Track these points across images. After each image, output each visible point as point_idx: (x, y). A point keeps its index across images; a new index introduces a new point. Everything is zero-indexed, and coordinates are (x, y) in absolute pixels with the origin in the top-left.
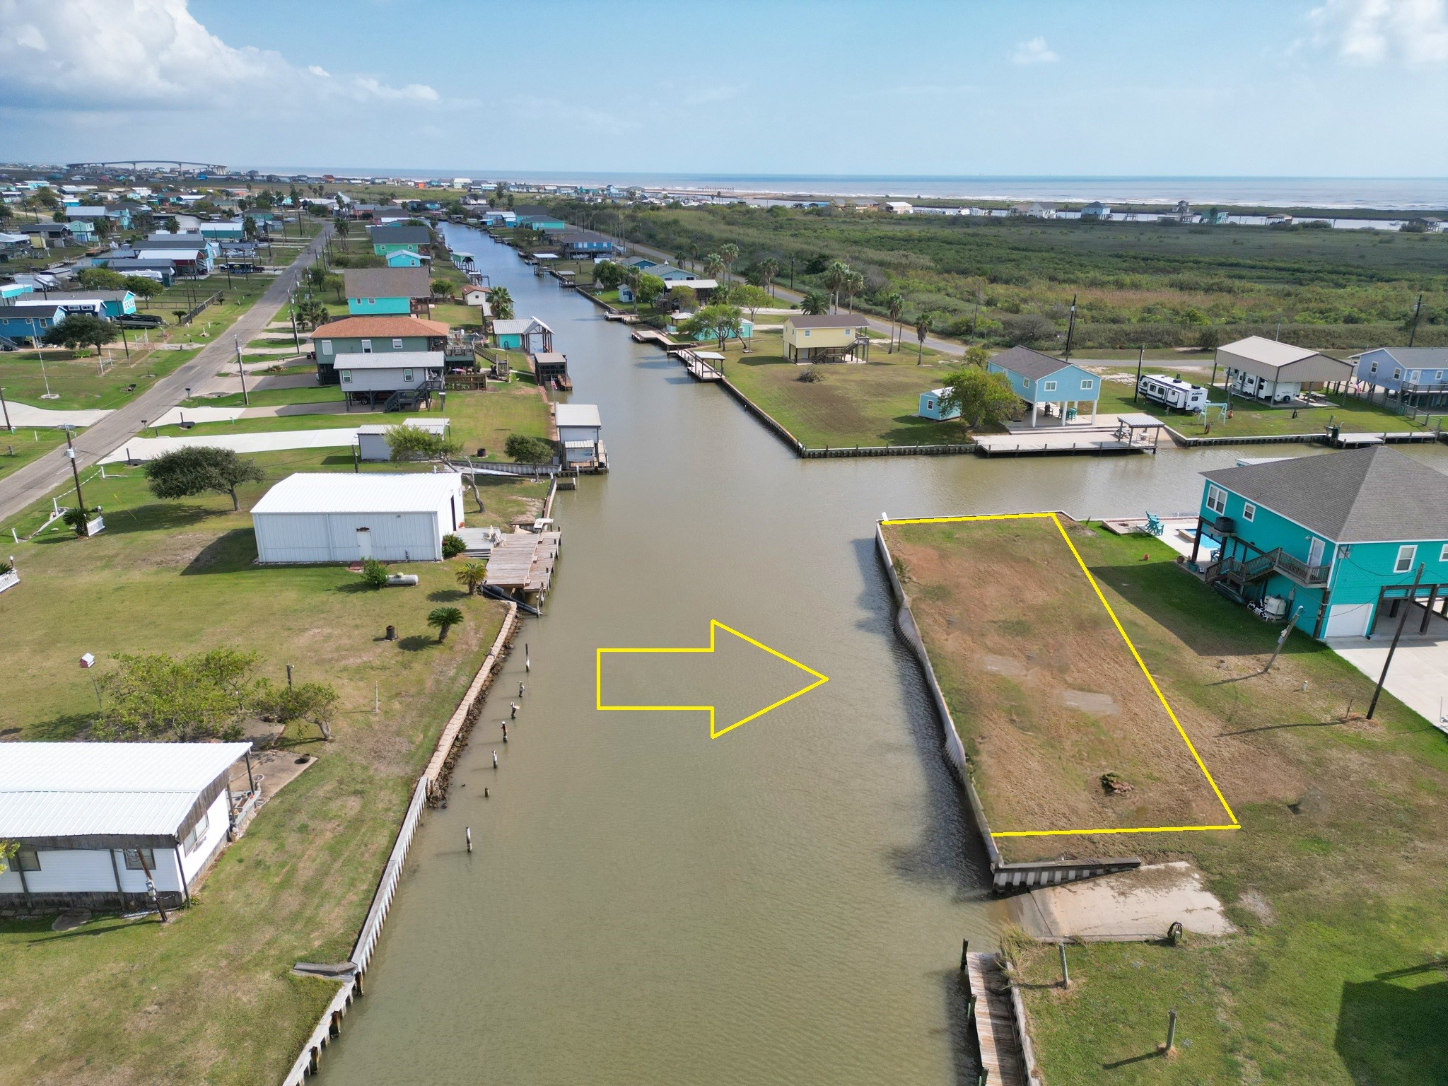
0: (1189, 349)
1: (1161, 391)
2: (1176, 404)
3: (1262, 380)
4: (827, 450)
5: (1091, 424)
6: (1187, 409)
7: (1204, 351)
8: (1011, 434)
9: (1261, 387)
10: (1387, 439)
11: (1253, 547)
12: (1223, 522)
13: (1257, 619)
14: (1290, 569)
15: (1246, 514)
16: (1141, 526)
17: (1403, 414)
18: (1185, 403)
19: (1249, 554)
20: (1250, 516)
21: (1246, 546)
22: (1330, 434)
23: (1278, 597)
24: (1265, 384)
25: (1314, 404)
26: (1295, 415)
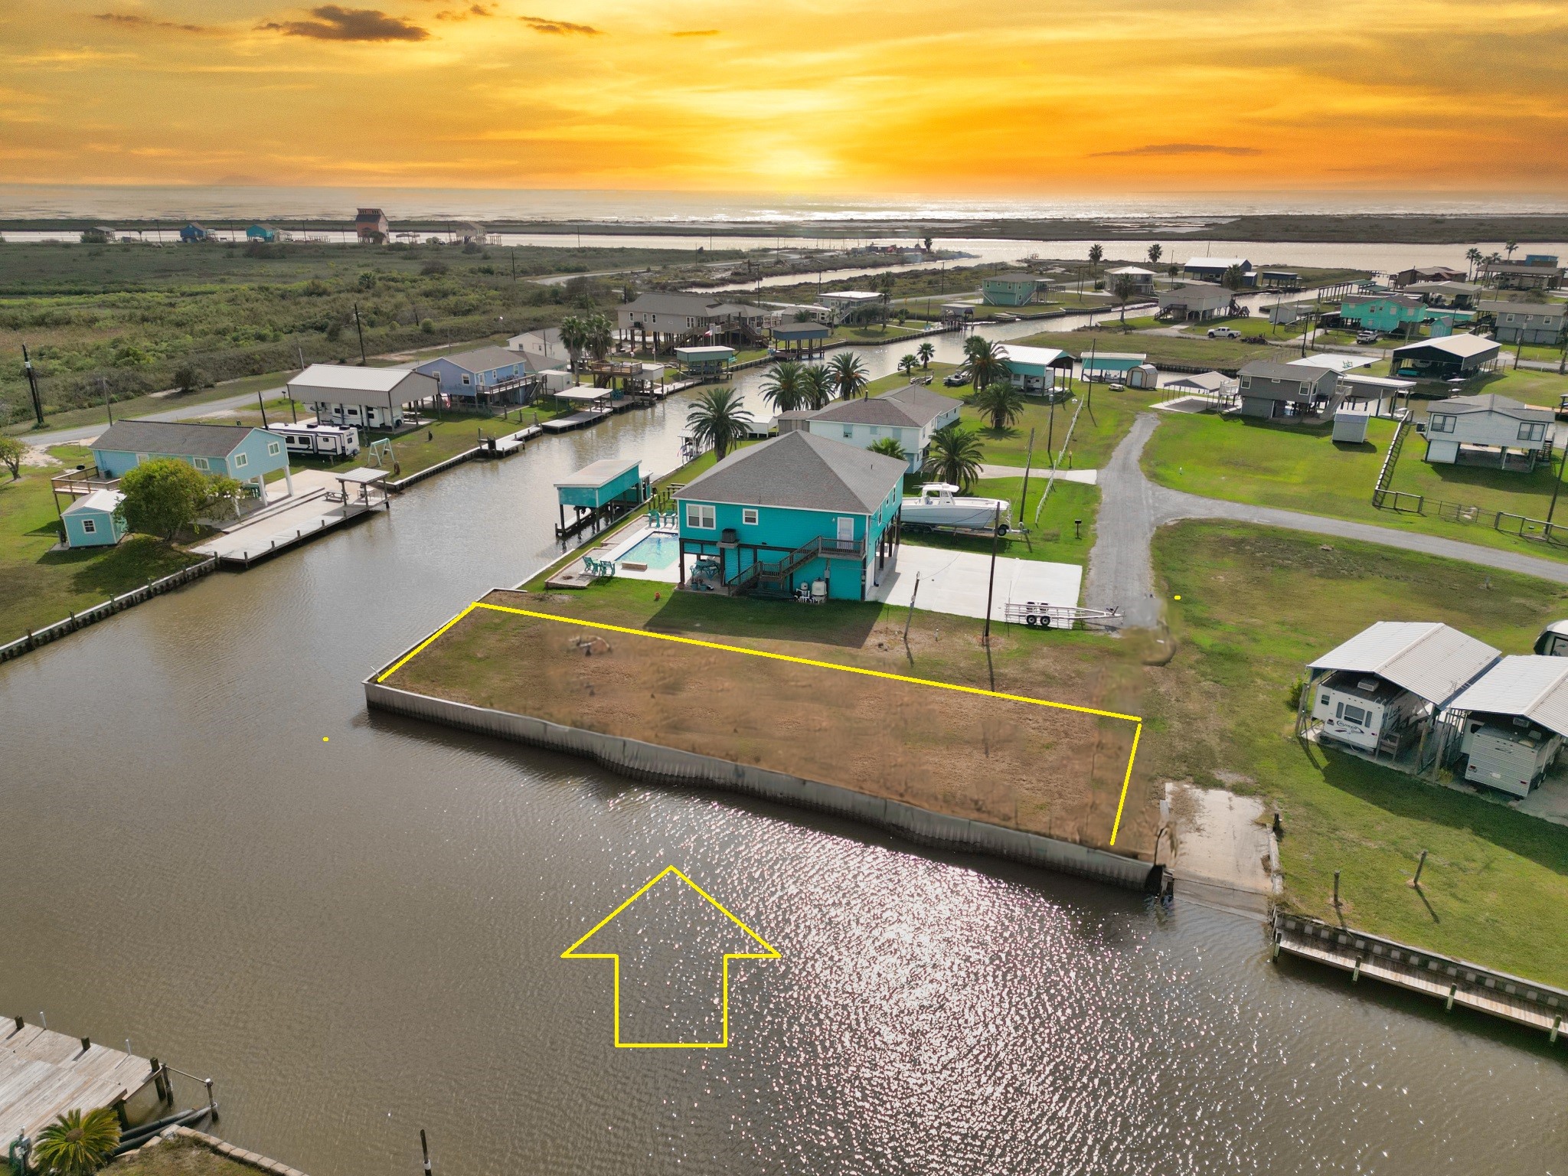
0: (165, 393)
1: (303, 440)
2: (335, 450)
3: (369, 409)
4: (30, 638)
5: (290, 496)
6: (347, 453)
7: (185, 392)
8: (227, 533)
9: (371, 416)
10: (520, 440)
11: (765, 547)
12: (730, 534)
13: (810, 606)
14: (834, 550)
15: (747, 520)
16: (582, 572)
17: (494, 416)
18: (343, 448)
19: (762, 554)
20: (754, 520)
21: (755, 548)
22: (485, 447)
23: (819, 580)
24: (375, 412)
25: (421, 423)
26: (431, 437)
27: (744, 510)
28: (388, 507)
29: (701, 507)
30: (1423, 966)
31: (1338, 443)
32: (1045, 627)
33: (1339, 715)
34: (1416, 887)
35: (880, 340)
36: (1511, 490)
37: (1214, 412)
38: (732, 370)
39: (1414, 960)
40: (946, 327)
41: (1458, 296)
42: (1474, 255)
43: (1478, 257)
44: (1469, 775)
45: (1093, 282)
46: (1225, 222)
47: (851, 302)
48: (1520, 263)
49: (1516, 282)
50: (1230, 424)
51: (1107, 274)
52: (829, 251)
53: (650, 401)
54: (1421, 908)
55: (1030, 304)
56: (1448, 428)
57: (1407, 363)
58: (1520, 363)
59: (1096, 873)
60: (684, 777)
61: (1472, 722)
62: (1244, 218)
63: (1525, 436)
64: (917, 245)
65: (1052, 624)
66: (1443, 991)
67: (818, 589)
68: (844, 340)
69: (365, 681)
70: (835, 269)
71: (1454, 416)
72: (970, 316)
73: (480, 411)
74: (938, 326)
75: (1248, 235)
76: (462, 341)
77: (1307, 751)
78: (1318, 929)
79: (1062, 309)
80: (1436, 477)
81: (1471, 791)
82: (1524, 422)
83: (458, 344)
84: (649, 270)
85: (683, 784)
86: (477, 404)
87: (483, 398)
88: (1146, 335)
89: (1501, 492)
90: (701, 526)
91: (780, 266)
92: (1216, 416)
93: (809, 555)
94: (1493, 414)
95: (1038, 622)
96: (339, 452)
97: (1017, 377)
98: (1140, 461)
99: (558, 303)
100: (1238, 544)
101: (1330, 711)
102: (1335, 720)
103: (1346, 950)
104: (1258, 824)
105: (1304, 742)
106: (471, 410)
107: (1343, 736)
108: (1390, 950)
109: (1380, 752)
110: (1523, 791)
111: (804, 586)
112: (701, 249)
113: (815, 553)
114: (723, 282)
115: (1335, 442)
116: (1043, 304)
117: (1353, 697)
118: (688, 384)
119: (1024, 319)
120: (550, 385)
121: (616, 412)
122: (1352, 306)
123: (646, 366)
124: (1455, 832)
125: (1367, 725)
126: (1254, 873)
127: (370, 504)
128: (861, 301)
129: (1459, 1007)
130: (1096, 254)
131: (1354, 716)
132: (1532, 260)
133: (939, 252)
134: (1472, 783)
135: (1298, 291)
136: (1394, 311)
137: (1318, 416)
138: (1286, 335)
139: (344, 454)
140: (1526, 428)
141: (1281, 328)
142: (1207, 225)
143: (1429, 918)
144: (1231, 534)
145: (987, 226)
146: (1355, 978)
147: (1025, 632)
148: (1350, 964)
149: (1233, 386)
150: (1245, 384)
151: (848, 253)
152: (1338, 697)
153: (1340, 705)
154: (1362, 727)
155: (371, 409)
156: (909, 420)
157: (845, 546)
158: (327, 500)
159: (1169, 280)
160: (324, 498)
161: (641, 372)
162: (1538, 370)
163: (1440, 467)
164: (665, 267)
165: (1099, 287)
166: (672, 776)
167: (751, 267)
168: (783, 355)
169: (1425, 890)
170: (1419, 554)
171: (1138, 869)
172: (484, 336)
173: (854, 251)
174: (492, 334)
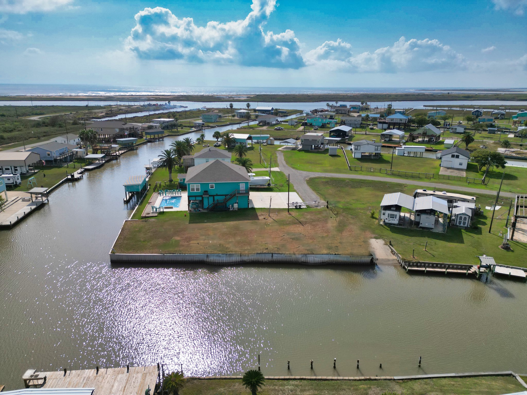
2: (13, 183)
5: (7, 201)
6: (18, 184)
10: (79, 174)
11: (217, 195)
12: (206, 192)
13: (234, 212)
14: (239, 193)
15: (211, 187)
16: (152, 211)
17: (63, 166)
18: (16, 182)
19: (216, 198)
20: (213, 187)
21: (213, 196)
22: (69, 177)
23: (236, 203)
24: (18, 168)
25: (36, 171)
26: (45, 176)
27: (210, 184)
28: (48, 201)
29: (195, 185)
30: (437, 266)
31: (331, 155)
32: (300, 208)
33: (388, 217)
34: (426, 251)
35: (178, 134)
36: (377, 163)
37: (295, 150)
38: (137, 145)
39: (435, 265)
40: (197, 129)
41: (330, 116)
42: (328, 105)
43: (329, 105)
44: (420, 225)
45: (231, 115)
46: (252, 96)
47: (164, 122)
48: (339, 107)
49: (340, 112)
50: (301, 152)
51: (235, 112)
52: (134, 106)
53: (116, 158)
54: (429, 254)
55: (217, 122)
56: (359, 149)
57: (332, 134)
58: (356, 133)
59: (358, 263)
60: (236, 262)
61: (417, 213)
62: (258, 95)
63: (376, 150)
64: (166, 104)
65: (302, 207)
66: (444, 270)
67: (236, 206)
68: (167, 135)
69: (110, 253)
70: (142, 112)
71: (360, 146)
72: (204, 126)
73: (56, 165)
74: (194, 129)
75: (262, 100)
76: (18, 141)
77: (383, 227)
78: (413, 263)
79: (228, 123)
80: (359, 162)
81: (421, 229)
82: (376, 146)
83: (17, 143)
84: (71, 113)
85: (236, 264)
86: (54, 163)
87: (56, 160)
88: (258, 130)
89: (376, 164)
90: (195, 191)
91: (120, 111)
92: (296, 151)
93: (233, 196)
94: (369, 145)
95: (298, 207)
96: (15, 184)
97: (237, 143)
98: (287, 164)
99: (47, 126)
100: (327, 182)
101: (386, 216)
102: (388, 218)
103: (420, 266)
104: (385, 244)
105: (381, 225)
106: (52, 165)
107: (390, 222)
108: (429, 264)
109: (399, 224)
110: (433, 227)
111: (231, 206)
112: (87, 105)
113: (235, 195)
114: (103, 117)
115: (330, 155)
116: (221, 122)
117: (392, 212)
118: (125, 151)
119: (218, 126)
120: (79, 154)
121: (107, 162)
122: (309, 119)
123: (113, 146)
124: (424, 238)
125: (396, 218)
126: (391, 255)
127: (43, 200)
128: (168, 122)
129: (448, 273)
130: (231, 106)
131: (392, 216)
132: (341, 106)
133: (174, 106)
134: (421, 227)
135: (287, 116)
136: (320, 120)
137: (320, 149)
138: (295, 128)
139: (16, 184)
140: (376, 148)
141: (293, 126)
142: (247, 97)
143: (432, 256)
144: (324, 180)
145: (180, 97)
146: (425, 272)
147: (296, 210)
148: (424, 269)
149: (299, 142)
150: (302, 141)
151: (142, 106)
152: (388, 212)
153: (389, 214)
154: (394, 219)
155: (16, 167)
156: (226, 156)
157: (243, 192)
158: (23, 201)
159: (254, 114)
160: (21, 200)
161: (112, 147)
162: (360, 134)
163: (358, 159)
164: (77, 112)
165: (234, 116)
166: (233, 262)
167: (111, 112)
168: (150, 140)
169: (427, 251)
170: (369, 180)
171: (368, 259)
172: (26, 139)
173: (144, 106)
174: (30, 138)
